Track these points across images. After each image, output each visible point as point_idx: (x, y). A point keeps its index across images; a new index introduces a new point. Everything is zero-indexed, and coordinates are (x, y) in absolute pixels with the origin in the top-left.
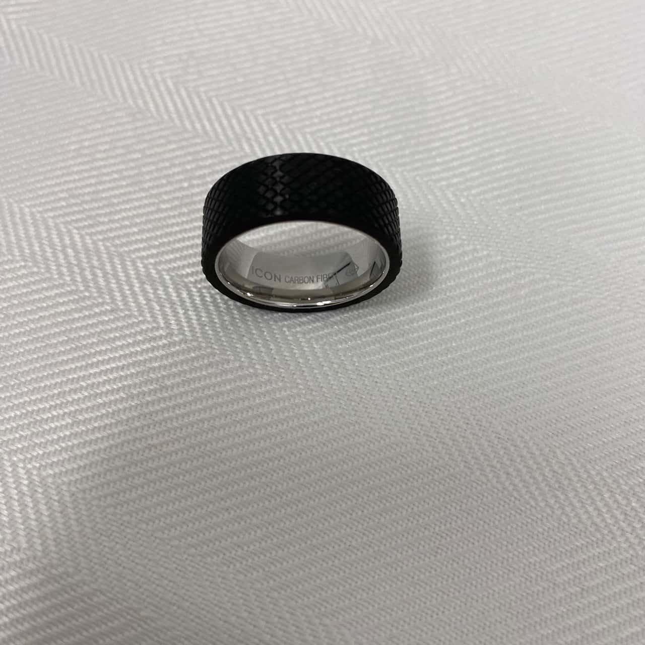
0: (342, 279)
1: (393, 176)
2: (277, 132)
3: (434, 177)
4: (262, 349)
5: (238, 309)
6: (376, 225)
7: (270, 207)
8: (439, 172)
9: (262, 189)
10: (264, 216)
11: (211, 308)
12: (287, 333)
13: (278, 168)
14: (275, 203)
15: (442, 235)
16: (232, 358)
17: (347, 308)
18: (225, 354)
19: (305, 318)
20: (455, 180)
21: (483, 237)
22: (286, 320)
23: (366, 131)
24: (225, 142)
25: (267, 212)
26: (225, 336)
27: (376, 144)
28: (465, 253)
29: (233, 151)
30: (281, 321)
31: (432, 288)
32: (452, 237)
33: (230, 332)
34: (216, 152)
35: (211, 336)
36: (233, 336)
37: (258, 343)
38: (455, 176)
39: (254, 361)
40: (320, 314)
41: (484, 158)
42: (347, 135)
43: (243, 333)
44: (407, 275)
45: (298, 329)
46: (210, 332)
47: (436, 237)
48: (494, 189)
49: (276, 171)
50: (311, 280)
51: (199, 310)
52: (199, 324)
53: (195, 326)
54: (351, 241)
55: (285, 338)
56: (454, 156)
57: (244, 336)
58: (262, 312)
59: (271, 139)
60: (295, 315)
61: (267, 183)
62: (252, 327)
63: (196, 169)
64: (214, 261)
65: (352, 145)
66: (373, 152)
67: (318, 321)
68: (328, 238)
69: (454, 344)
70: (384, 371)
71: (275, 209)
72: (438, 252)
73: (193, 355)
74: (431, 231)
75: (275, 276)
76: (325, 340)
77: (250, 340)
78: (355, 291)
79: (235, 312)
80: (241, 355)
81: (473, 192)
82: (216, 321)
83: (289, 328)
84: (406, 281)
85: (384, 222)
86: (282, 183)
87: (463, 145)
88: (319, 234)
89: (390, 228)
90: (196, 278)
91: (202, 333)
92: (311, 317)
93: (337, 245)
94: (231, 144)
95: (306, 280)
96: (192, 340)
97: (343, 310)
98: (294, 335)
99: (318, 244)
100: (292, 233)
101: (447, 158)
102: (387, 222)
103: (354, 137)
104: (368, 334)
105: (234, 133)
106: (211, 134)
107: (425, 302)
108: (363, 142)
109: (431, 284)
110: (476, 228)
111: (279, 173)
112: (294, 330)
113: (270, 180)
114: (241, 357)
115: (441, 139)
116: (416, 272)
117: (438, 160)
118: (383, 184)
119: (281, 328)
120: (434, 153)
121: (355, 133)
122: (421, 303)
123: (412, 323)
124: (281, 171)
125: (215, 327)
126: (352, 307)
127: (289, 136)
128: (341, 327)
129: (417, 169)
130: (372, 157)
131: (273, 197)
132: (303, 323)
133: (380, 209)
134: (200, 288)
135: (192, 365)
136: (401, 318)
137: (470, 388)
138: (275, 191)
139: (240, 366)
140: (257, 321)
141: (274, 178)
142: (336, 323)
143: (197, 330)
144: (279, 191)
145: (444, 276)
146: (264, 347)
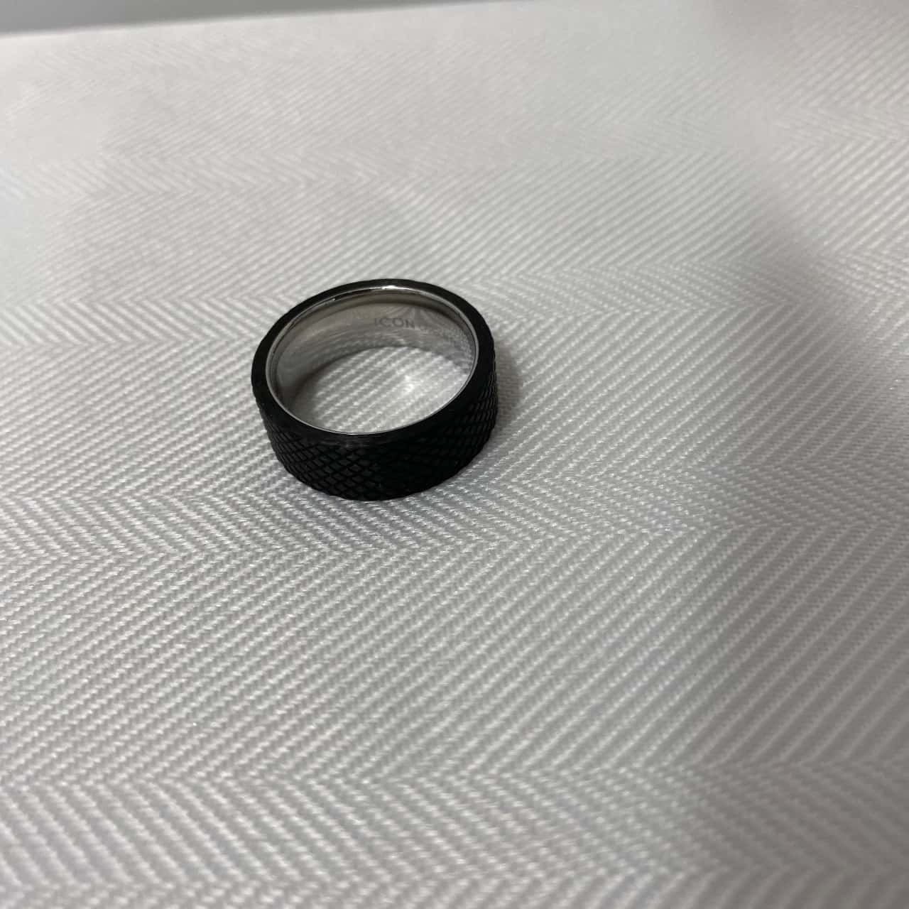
57: (307, 522)
62: (313, 510)
63: (157, 377)
69: (570, 421)
70: (504, 483)
73: (252, 566)
77: (318, 523)
80: (316, 543)
81: (504, 272)
82: (263, 520)
87: (466, 235)
91: (251, 539)
94: (189, 337)
96: (242, 552)
101: (454, 255)
105: (188, 325)
106: (159, 335)
114: (316, 545)
115: (438, 240)
117: (446, 261)
125: (264, 526)
127: (257, 304)
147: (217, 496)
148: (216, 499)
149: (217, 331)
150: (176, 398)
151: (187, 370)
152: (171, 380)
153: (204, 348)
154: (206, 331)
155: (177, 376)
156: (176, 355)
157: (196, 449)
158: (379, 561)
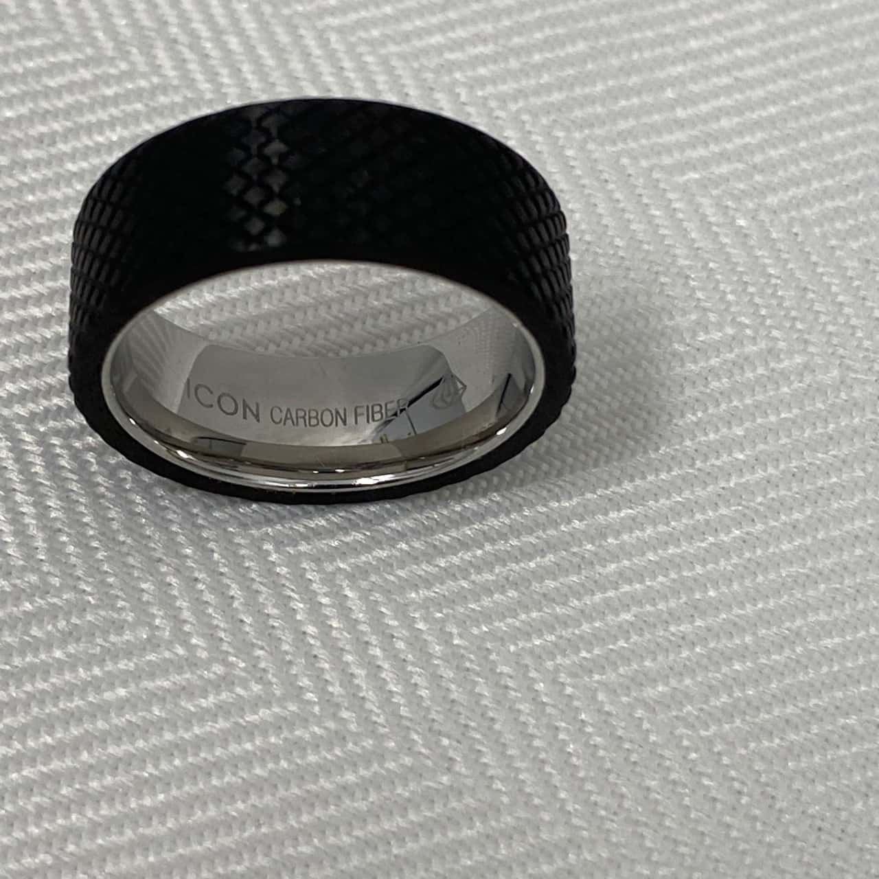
0: (425, 418)
1: (558, 152)
2: (250, 25)
3: (667, 160)
4: (208, 597)
5: (146, 490)
6: (511, 277)
7: (256, 226)
8: (681, 147)
9: (235, 185)
10: (240, 247)
11: (74, 487)
12: (274, 557)
13: (274, 132)
14: (267, 218)
15: (684, 313)
16: (130, 617)
17: (433, 495)
18: (113, 607)
19: (320, 520)
20: (724, 169)
21: (795, 319)
22: (269, 522)
23: (488, 28)
24: (109, 47)
25: (249, 238)
26: (109, 559)
27: (514, 64)
28: (747, 361)
29: (130, 75)
30: (258, 524)
31: (657, 449)
32: (713, 317)
33: (125, 549)
34: (85, 74)
35: (73, 560)
36: (131, 560)
37: (196, 580)
38: (724, 156)
39: (187, 628)
40: (359, 510)
41: (803, 111)
42: (437, 39)
43: (158, 555)
44: (592, 411)
45: (304, 547)
46: (71, 549)
47: (672, 318)
48: (826, 193)
49: (269, 140)
50: (340, 418)
51: (42, 490)
52: (43, 528)
53: (33, 531)
54: (445, 319)
55: (269, 570)
56: (723, 101)
57: (160, 560)
58: (209, 499)
59: (233, 42)
60: (295, 509)
61: (247, 168)
62: (181, 539)
63: (31, 119)
64: (102, 359)
65: (451, 67)
66: (506, 88)
67: (356, 527)
68: (387, 312)
69: (712, 593)
70: (528, 660)
71: (266, 231)
72: (674, 354)
73: (28, 606)
74: (658, 302)
75: (245, 406)
76: (373, 578)
77: (178, 572)
78: (457, 449)
79: (138, 499)
80: (154, 610)
81: (772, 200)
82: (86, 519)
83: (279, 544)
84: (588, 430)
85: (530, 268)
86: (285, 170)
87: (750, 73)
88: (359, 300)
89: (545, 285)
90: (31, 406)
91: (49, 550)
92: (337, 516)
93: (409, 330)
94: (125, 55)
95: (327, 418)
96: (24, 569)
97: (420, 500)
98: (293, 561)
99: (358, 326)
100: (288, 295)
101: (704, 108)
102: (538, 268)
103: (459, 45)
104: (486, 564)
105: (135, 24)
106: (71, 24)
107: (638, 482)
108: (482, 60)
109: (655, 438)
110: (774, 295)
111: (277, 147)
112: (291, 550)
113: (255, 160)
114: (154, 616)
115: (690, 55)
116: (615, 405)
117: (680, 113)
118: (529, 177)
119: (256, 544)
120: (670, 93)
121: (460, 33)
122: (628, 486)
123: (604, 536)
124: (283, 140)
125: (83, 535)
126: (445, 491)
127: (284, 38)
128: (417, 545)
129: (623, 136)
130: (503, 100)
131: (263, 204)
132: (318, 533)
133: (522, 238)
134: (44, 434)
135: (26, 633)
136: (576, 523)
137: (749, 704)
138: (268, 188)
139: (149, 640)
140: (194, 525)
141: (267, 159)
142: (402, 536)
143: (39, 543)
144: (276, 189)
145: (690, 417)
146: (212, 590)
147: (32, 432)
148: (27, 437)
149: (180, 63)
150: (45, 184)
151: (89, 129)
152: (52, 139)
153: (139, 94)
154: (162, 56)
155: (67, 135)
156: (83, 86)
157: (36, 312)
158: (240, 706)
